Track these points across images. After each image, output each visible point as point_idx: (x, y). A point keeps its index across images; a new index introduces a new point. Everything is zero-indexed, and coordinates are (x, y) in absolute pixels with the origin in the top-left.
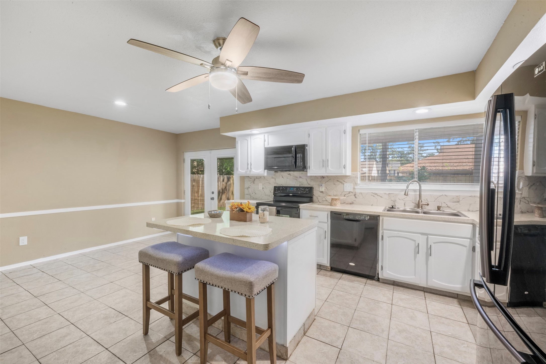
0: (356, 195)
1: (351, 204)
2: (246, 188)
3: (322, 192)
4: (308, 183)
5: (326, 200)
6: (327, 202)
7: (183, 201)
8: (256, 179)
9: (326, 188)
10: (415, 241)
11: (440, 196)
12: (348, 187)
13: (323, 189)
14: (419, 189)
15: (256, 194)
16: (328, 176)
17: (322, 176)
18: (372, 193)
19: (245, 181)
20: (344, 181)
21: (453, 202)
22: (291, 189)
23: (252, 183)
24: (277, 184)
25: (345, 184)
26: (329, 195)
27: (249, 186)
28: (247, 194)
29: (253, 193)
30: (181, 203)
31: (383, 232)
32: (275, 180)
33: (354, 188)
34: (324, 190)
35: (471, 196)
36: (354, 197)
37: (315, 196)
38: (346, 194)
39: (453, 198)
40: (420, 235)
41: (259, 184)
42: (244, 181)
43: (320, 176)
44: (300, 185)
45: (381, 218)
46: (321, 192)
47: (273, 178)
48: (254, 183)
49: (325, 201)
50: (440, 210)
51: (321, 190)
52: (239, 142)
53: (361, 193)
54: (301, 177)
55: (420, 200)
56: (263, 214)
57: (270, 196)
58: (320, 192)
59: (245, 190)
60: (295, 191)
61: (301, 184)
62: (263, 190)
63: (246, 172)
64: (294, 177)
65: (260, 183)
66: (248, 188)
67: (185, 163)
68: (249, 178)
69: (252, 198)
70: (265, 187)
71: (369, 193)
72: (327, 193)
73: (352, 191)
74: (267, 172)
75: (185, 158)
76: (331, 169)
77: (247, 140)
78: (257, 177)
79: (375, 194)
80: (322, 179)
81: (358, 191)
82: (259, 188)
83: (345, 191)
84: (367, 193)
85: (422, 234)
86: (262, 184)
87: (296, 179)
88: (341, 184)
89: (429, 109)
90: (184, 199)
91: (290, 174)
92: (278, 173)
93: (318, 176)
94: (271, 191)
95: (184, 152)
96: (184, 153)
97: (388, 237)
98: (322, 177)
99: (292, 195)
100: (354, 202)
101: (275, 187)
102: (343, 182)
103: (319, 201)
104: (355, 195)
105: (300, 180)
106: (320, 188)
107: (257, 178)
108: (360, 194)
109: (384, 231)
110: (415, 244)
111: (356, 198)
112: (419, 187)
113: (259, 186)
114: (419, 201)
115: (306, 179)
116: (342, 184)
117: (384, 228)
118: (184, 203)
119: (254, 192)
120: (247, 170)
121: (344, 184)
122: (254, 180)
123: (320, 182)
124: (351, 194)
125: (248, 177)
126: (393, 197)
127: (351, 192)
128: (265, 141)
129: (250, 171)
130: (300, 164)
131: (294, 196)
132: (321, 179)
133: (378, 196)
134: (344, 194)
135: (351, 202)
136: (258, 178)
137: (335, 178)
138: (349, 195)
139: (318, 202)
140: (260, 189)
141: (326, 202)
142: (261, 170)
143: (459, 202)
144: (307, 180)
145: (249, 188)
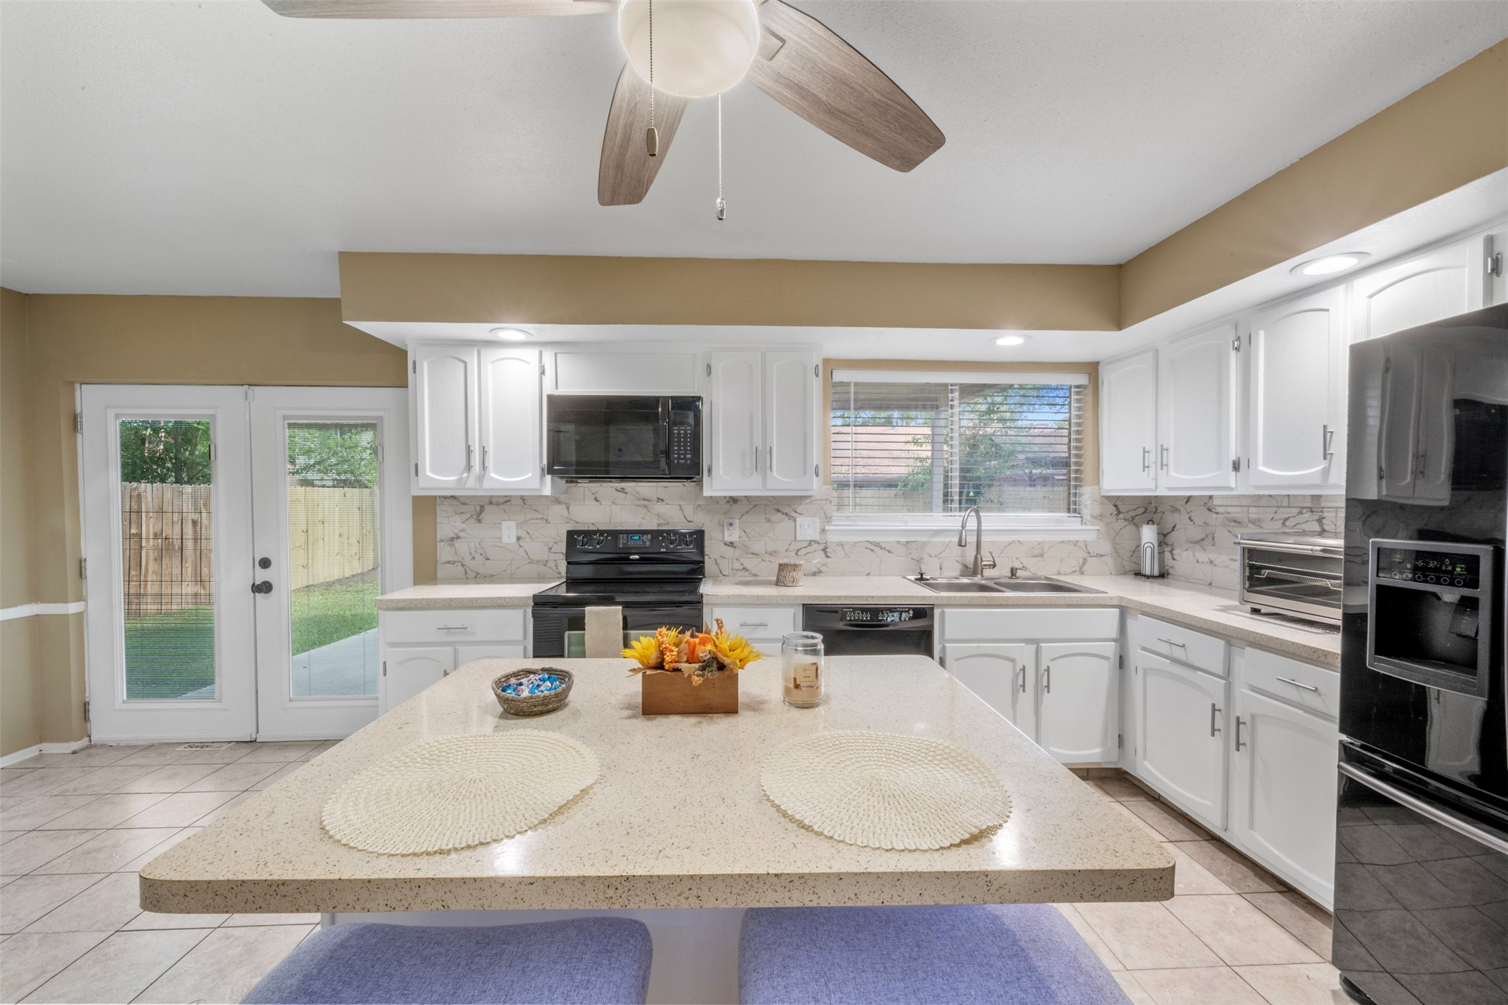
0: (827, 550)
1: (814, 574)
2: (441, 541)
3: (731, 544)
4: (685, 518)
5: (744, 568)
6: (747, 573)
7: (73, 608)
8: (488, 508)
9: (744, 535)
10: (1013, 660)
11: (1010, 544)
12: (807, 527)
13: (733, 535)
14: (976, 528)
15: (488, 559)
16: (750, 497)
17: (731, 497)
18: (868, 541)
19: (438, 513)
20: (796, 512)
21: (1033, 557)
22: (631, 539)
23: (472, 521)
24: (577, 522)
25: (799, 520)
26: (753, 554)
27: (457, 531)
28: (449, 562)
29: (478, 556)
30: (65, 617)
31: (944, 649)
32: (568, 508)
33: (823, 531)
34: (738, 540)
35: (1062, 542)
36: (824, 556)
37: (710, 558)
38: (800, 549)
39: (1033, 548)
40: (1023, 644)
41: (500, 524)
42: (436, 515)
43: (725, 497)
44: (659, 525)
45: (937, 612)
46: (729, 545)
47: (560, 503)
48: (479, 521)
49: (741, 570)
50: (1015, 576)
51: (728, 539)
52: (425, 364)
53: (841, 544)
54: (663, 500)
55: (979, 556)
56: (815, 668)
57: (549, 564)
58: (725, 544)
59: (440, 546)
60: (648, 544)
61: (662, 521)
62: (520, 546)
63: (460, 480)
64: (639, 499)
65: (504, 520)
66: (452, 539)
67: (79, 436)
68: (455, 502)
69: (471, 574)
70: (528, 533)
71: (860, 542)
72: (746, 547)
73: (818, 539)
74: (552, 480)
75: (78, 410)
76: (780, 478)
77: (465, 363)
78: (494, 500)
79: (876, 546)
80: (731, 505)
81: (832, 538)
82: (500, 538)
83: (797, 539)
84: (857, 542)
85: (1028, 641)
86: (514, 523)
87: (646, 506)
88: (787, 518)
89: (1027, 336)
90: (80, 597)
91: (623, 489)
92: (579, 485)
93: (720, 497)
94: (550, 549)
95: (72, 384)
96: (77, 386)
97: (956, 660)
98: (731, 500)
99: (637, 557)
100: (823, 569)
101: (571, 535)
102: (793, 514)
103: (721, 572)
104: (825, 550)
105: (660, 508)
106: (726, 533)
107: (491, 503)
108: (837, 545)
109: (947, 645)
110: (1014, 668)
111: (828, 557)
112: (976, 525)
113: (501, 530)
114: (976, 558)
115: (680, 505)
116: (789, 519)
117: (947, 637)
118: (80, 616)
119: (482, 551)
120: (465, 475)
121: (795, 521)
122: (478, 508)
123: (725, 513)
124: (815, 546)
125: (453, 497)
126: (917, 549)
127: (815, 541)
128: (543, 373)
129: (481, 478)
130: (682, 459)
131: (644, 560)
132: (729, 506)
133: (883, 550)
134: (796, 546)
135: (816, 570)
136: (497, 504)
137: (770, 501)
138: (809, 549)
139: (721, 575)
140: (505, 540)
141: (743, 573)
142: (530, 475)
143: (1042, 555)
144: (684, 507)
145: (458, 537)
